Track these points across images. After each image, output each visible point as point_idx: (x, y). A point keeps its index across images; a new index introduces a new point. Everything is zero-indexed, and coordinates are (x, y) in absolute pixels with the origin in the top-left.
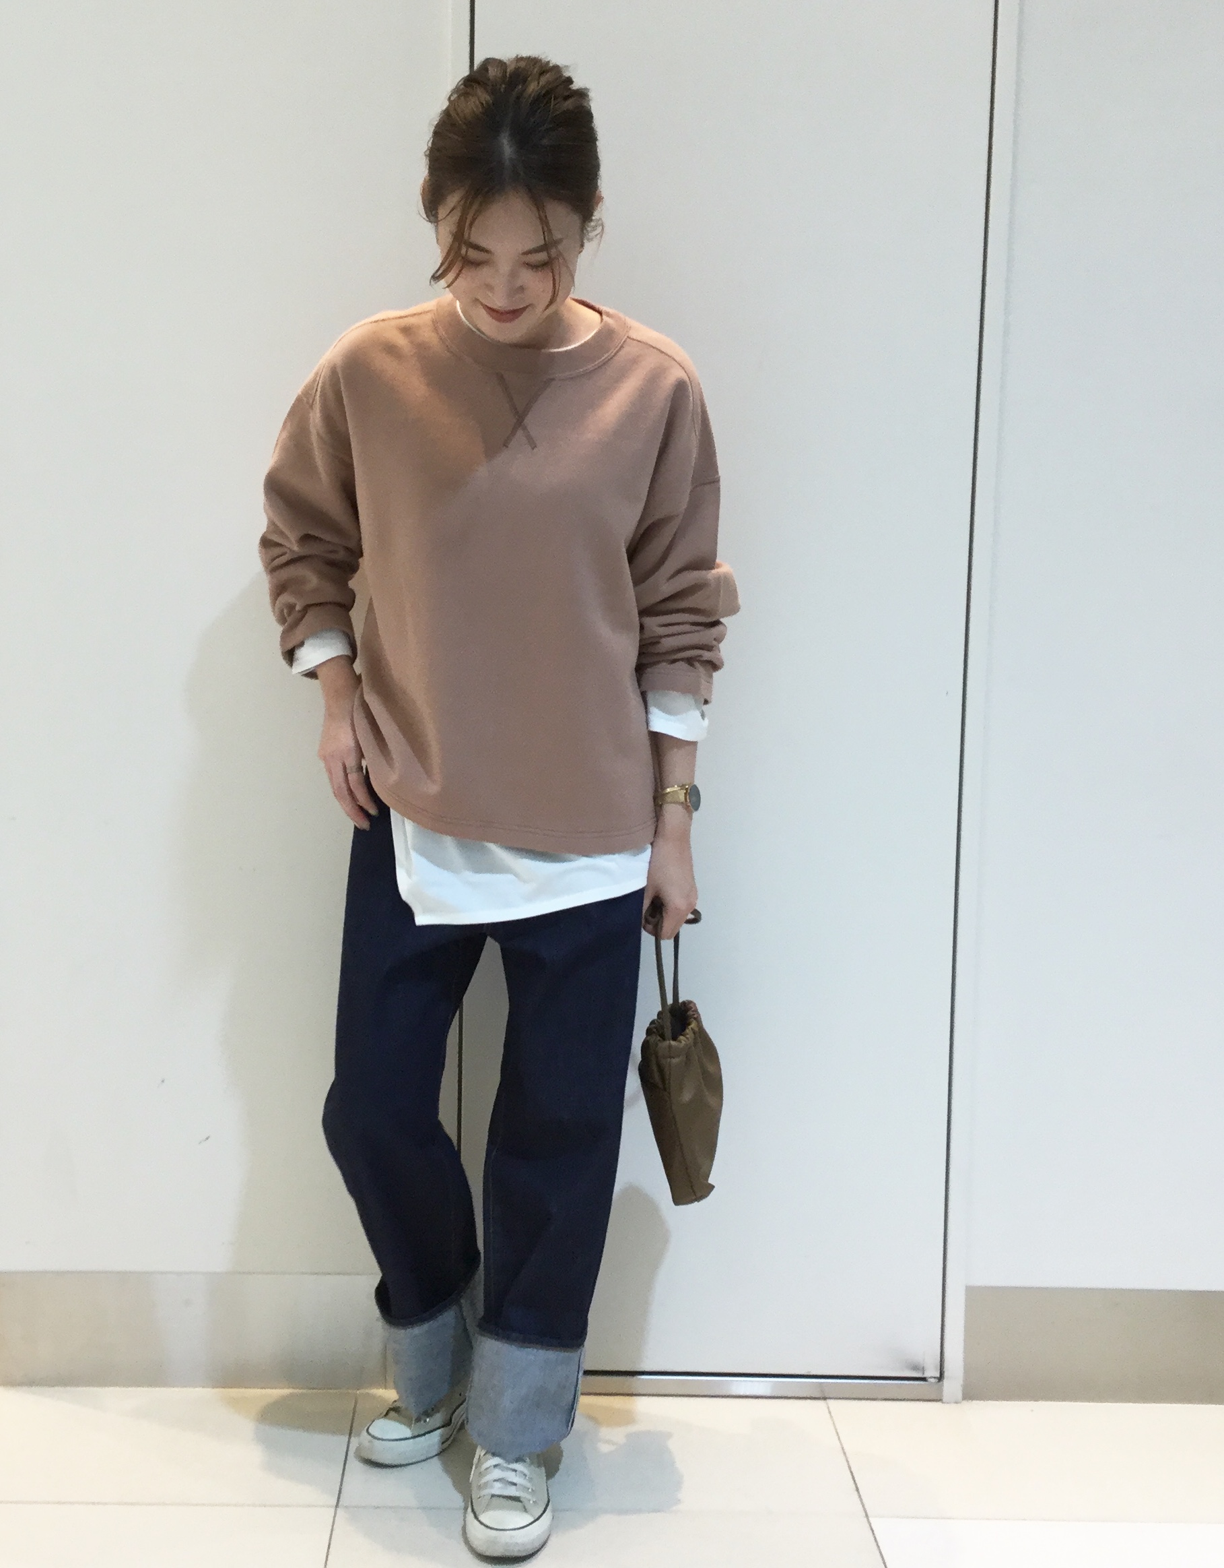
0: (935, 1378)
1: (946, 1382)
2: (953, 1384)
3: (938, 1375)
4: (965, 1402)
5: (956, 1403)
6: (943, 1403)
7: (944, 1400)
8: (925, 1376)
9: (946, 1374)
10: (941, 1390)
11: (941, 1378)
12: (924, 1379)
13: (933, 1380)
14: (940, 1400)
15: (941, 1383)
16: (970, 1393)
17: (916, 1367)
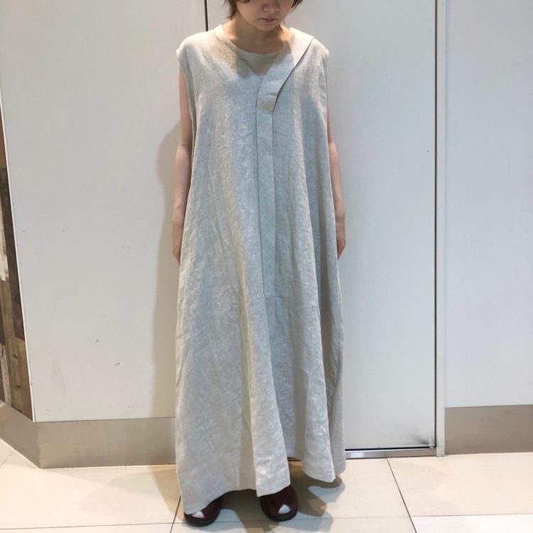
2: (440, 450)
3: (434, 446)
4: (446, 456)
5: (442, 456)
7: (437, 455)
9: (438, 445)
10: (436, 452)
12: (428, 447)
13: (432, 448)
15: (436, 449)
16: (448, 452)
17: (424, 443)
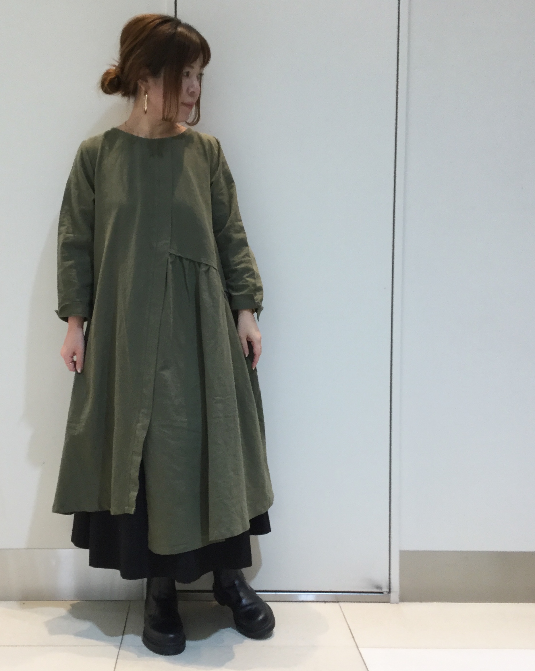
1: (391, 594)
2: (395, 595)
4: (400, 603)
5: (397, 603)
6: (391, 603)
9: (392, 590)
10: (389, 598)
11: (389, 592)
12: (382, 593)
13: (386, 593)
16: (403, 599)
17: (378, 587)
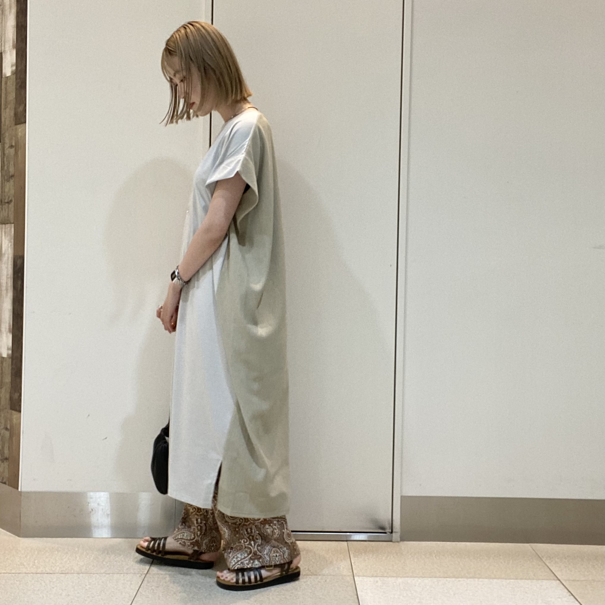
0: (389, 532)
1: (394, 534)
2: (396, 536)
3: (390, 531)
4: (401, 542)
5: (398, 542)
6: (393, 542)
7: (393, 541)
8: (386, 531)
9: (394, 530)
10: (392, 537)
11: (392, 532)
12: (385, 533)
13: (388, 533)
14: (391, 541)
15: (392, 534)
16: (402, 539)
17: (383, 528)
